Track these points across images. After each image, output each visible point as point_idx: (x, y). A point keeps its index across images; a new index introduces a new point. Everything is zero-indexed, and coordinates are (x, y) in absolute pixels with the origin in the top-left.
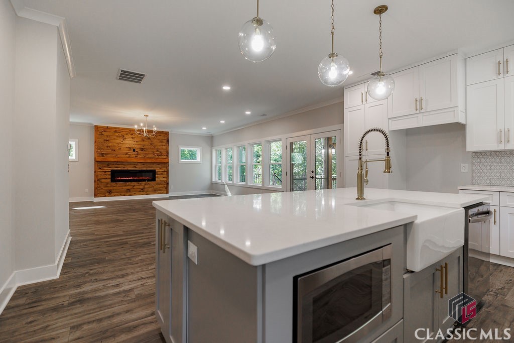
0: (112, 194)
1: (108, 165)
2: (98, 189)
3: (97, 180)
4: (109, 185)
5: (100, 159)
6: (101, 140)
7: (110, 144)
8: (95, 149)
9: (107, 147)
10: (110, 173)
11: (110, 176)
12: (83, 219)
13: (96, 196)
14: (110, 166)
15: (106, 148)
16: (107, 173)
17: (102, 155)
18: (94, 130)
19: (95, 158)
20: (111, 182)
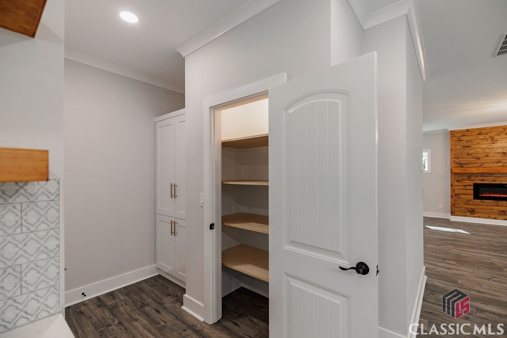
0: (476, 215)
1: (469, 177)
2: (456, 206)
3: (455, 196)
4: (472, 203)
5: (458, 170)
6: (459, 147)
7: (472, 151)
8: (452, 158)
9: (468, 154)
10: (472, 187)
11: (472, 191)
12: (439, 248)
13: (453, 213)
14: (473, 178)
15: (466, 156)
16: (467, 187)
17: (461, 165)
18: (449, 136)
19: (451, 170)
20: (474, 199)
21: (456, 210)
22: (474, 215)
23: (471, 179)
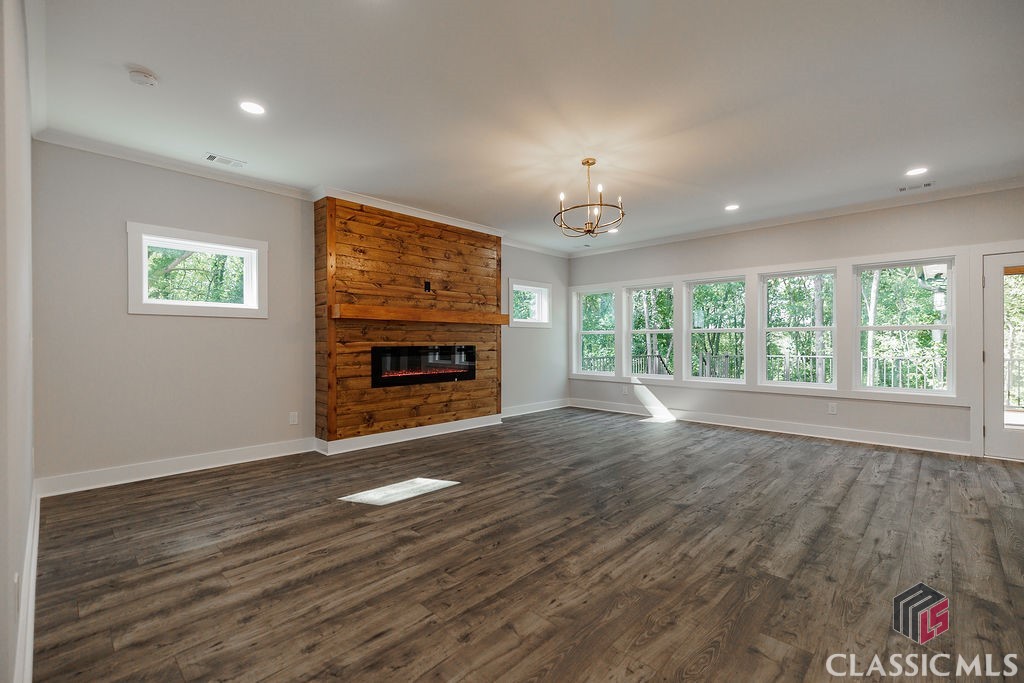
0: (376, 426)
1: (364, 331)
2: (338, 411)
3: (336, 384)
4: (368, 397)
6: (346, 248)
9: (362, 272)
10: (369, 357)
11: (370, 367)
13: (326, 431)
14: (371, 334)
15: (359, 274)
16: (362, 358)
17: (349, 298)
20: (373, 386)
21: (339, 422)
22: (373, 429)
23: (367, 336)
